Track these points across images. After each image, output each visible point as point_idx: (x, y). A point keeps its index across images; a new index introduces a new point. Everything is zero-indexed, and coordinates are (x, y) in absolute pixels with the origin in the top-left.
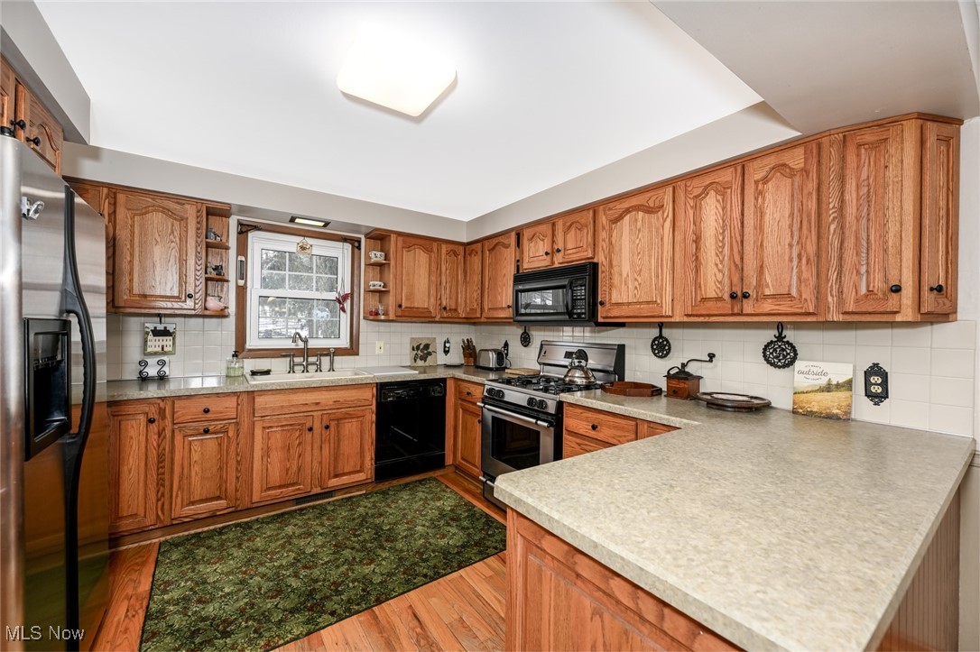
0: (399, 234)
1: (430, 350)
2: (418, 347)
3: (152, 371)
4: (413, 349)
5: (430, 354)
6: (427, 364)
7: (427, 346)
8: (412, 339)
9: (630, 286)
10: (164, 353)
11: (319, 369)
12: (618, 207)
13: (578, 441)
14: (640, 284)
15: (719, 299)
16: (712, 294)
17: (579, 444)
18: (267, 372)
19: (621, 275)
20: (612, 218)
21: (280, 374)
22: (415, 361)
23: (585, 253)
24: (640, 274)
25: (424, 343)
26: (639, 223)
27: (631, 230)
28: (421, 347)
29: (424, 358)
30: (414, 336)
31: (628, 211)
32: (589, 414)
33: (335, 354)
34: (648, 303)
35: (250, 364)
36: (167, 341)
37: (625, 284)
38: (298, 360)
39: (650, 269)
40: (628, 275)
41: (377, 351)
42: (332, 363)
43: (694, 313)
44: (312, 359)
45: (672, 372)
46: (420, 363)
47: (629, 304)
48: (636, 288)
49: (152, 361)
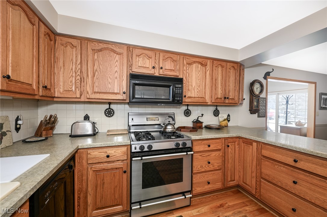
1: (4, 130)
5: (4, 134)
9: (196, 91)
12: (191, 59)
13: (200, 154)
14: (199, 91)
15: (221, 98)
16: (219, 97)
17: (201, 156)
19: (192, 86)
20: (188, 62)
23: (176, 74)
24: (199, 87)
26: (199, 69)
27: (196, 70)
31: (194, 62)
32: (205, 142)
34: (201, 98)
37: (194, 90)
39: (203, 86)
40: (195, 87)
43: (216, 102)
45: (194, 121)
47: (195, 97)
48: (198, 92)
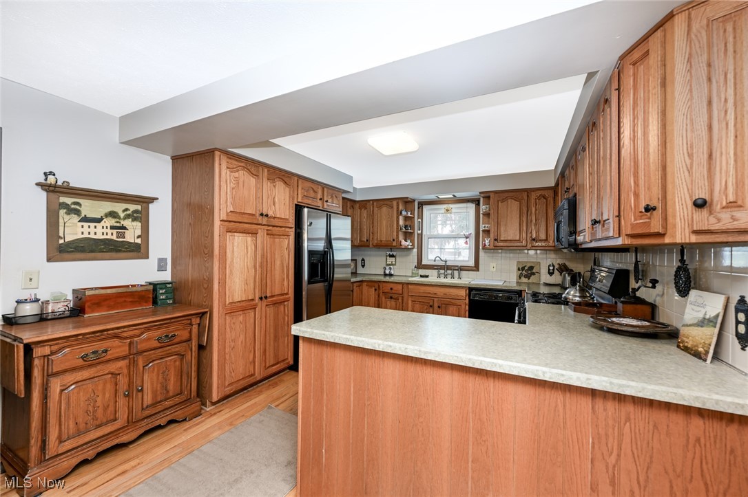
0: (496, 192)
1: (534, 271)
2: (523, 269)
3: (387, 272)
4: (519, 269)
5: (534, 274)
6: (530, 281)
7: (531, 268)
8: (518, 262)
10: (392, 265)
11: (453, 277)
18: (427, 276)
21: (433, 277)
22: (520, 278)
25: (529, 265)
28: (526, 268)
29: (528, 277)
30: (520, 260)
33: (461, 270)
35: (422, 272)
36: (393, 259)
38: (442, 271)
41: (492, 269)
42: (459, 275)
44: (449, 272)
46: (524, 280)
49: (387, 268)
